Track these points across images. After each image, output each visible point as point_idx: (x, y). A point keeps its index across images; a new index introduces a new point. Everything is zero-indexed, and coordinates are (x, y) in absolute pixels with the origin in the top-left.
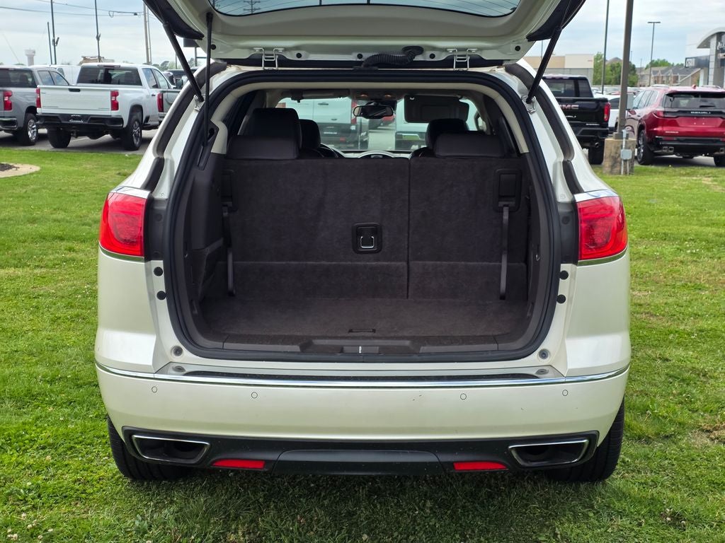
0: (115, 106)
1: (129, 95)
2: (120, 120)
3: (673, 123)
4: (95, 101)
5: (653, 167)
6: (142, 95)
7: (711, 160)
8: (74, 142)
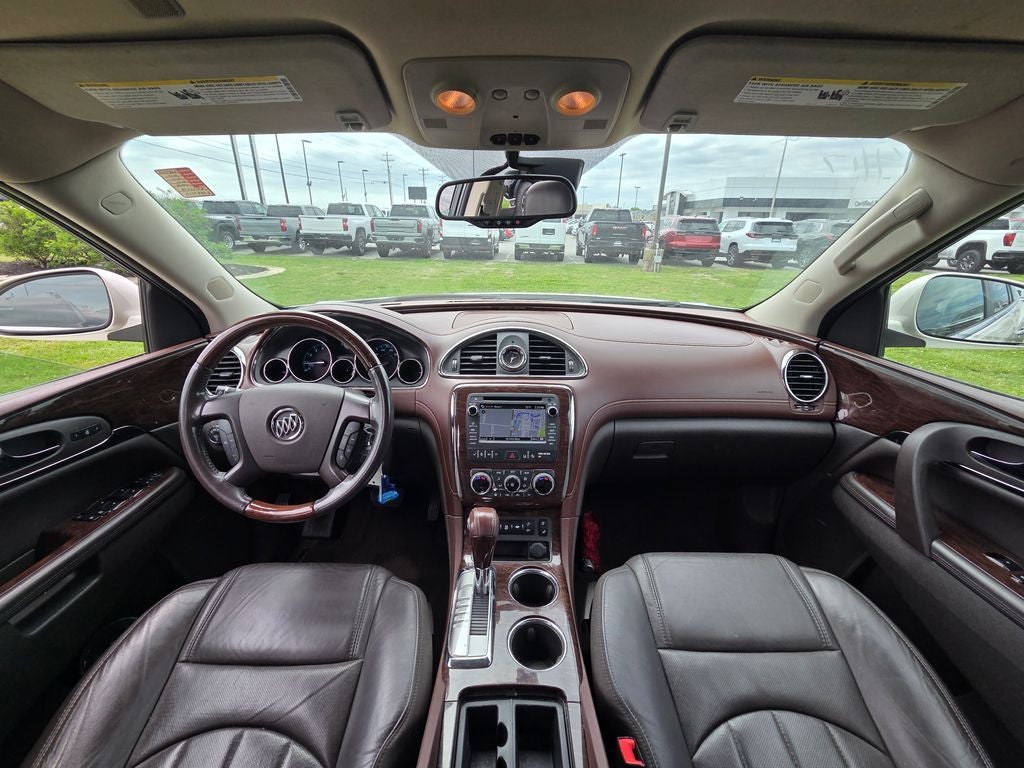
0: (346, 228)
1: (355, 221)
2: (350, 237)
3: (683, 240)
4: (333, 226)
5: (669, 267)
6: (363, 222)
7: (700, 263)
8: (326, 251)
